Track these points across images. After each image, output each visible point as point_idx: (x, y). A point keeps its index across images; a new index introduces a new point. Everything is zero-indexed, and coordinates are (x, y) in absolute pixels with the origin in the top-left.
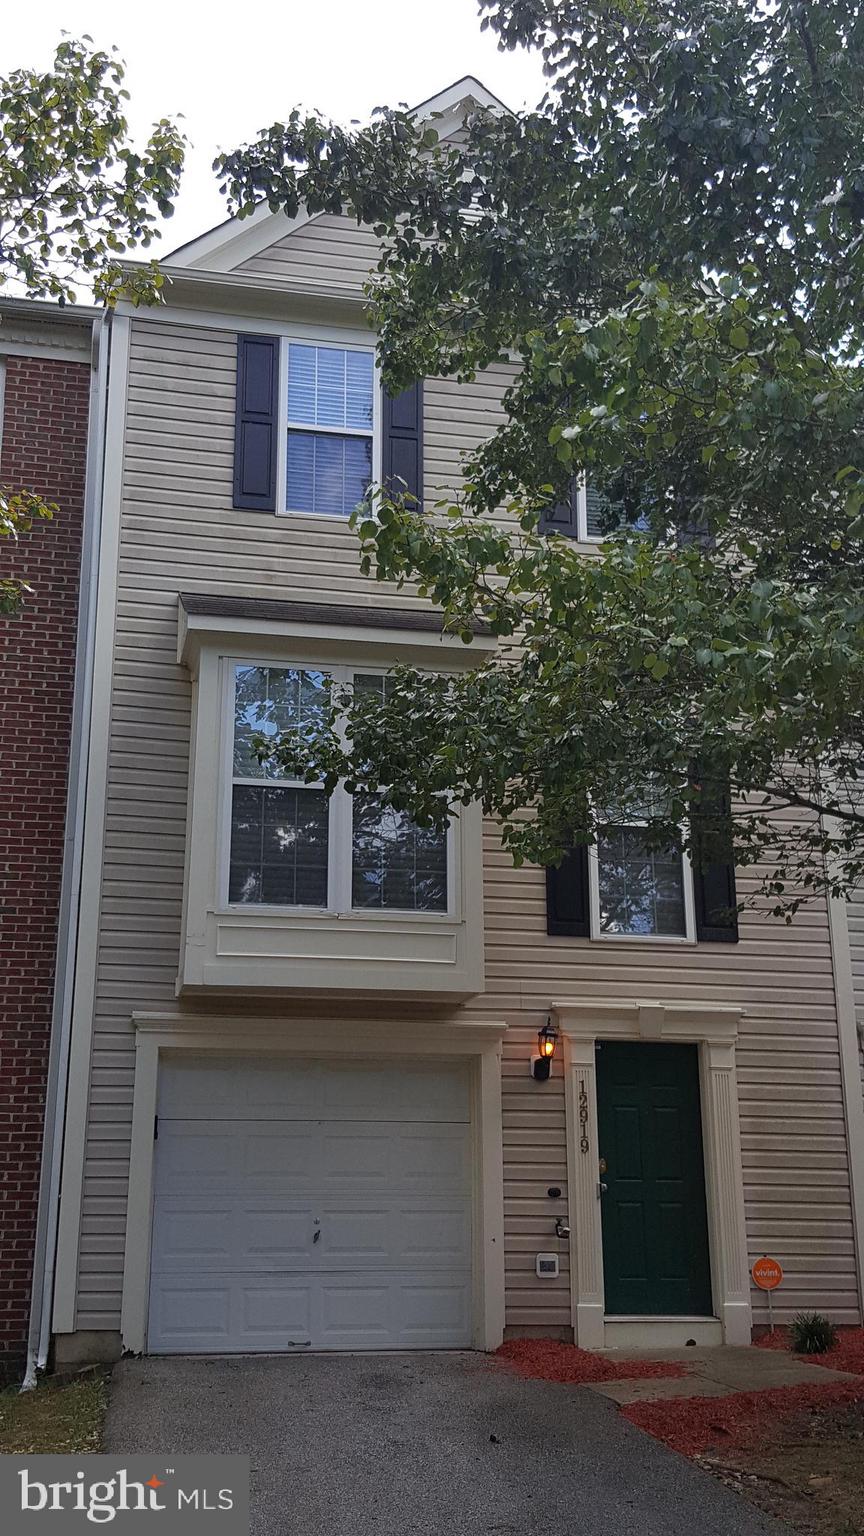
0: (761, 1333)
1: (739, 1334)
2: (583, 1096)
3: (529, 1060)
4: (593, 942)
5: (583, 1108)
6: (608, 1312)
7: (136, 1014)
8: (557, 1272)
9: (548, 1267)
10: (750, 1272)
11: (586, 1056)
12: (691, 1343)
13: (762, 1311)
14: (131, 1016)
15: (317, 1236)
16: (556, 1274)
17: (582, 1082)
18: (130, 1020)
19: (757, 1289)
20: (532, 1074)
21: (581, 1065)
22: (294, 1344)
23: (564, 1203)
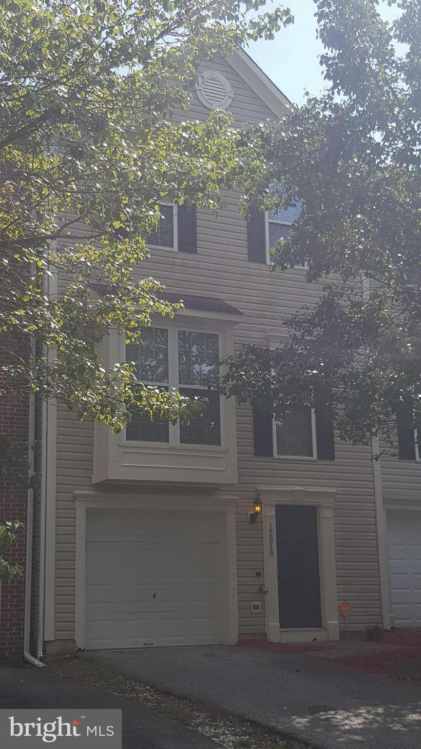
0: (343, 635)
1: (335, 635)
2: (271, 530)
3: (248, 514)
4: (274, 459)
5: (271, 536)
6: (281, 627)
7: (75, 492)
8: (260, 609)
9: (256, 607)
10: (339, 608)
11: (272, 512)
12: (315, 640)
13: (343, 625)
14: (72, 493)
15: (154, 596)
16: (260, 610)
17: (271, 524)
18: (72, 495)
19: (341, 615)
20: (249, 520)
21: (269, 516)
22: (146, 644)
23: (263, 579)
